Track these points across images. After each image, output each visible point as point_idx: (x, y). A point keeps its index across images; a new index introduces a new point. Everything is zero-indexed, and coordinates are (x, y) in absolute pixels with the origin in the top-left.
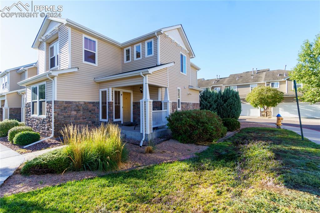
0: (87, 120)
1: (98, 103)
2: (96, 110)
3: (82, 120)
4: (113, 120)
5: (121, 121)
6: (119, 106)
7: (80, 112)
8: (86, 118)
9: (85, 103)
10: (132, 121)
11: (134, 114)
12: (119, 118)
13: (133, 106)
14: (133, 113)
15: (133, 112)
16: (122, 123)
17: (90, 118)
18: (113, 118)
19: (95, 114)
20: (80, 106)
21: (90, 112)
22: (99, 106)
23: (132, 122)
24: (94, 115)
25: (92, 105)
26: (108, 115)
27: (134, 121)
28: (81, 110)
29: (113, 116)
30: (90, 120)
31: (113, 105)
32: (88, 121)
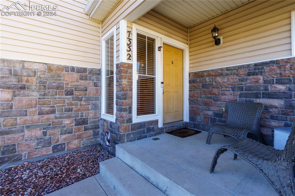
0: (56, 118)
1: (98, 73)
2: (91, 89)
3: (36, 117)
4: (130, 120)
5: (156, 122)
6: (152, 81)
7: (26, 92)
8: (53, 112)
9: (50, 68)
10: (186, 119)
11: (191, 101)
12: (152, 111)
13: (190, 82)
14: (189, 100)
15: (190, 96)
16: (160, 125)
17: (70, 110)
18: (130, 112)
19: (88, 100)
20: (29, 76)
21: (70, 93)
22: (99, 80)
23: (189, 121)
24: (83, 103)
25: (76, 75)
26: (117, 104)
27: (191, 118)
28: (34, 87)
29: (130, 108)
30: (69, 117)
31: (131, 73)
32: (61, 118)
